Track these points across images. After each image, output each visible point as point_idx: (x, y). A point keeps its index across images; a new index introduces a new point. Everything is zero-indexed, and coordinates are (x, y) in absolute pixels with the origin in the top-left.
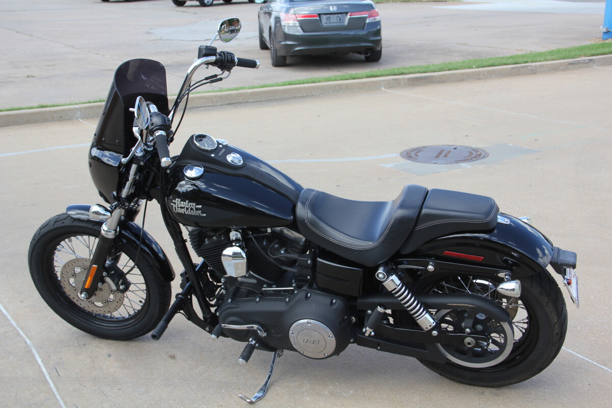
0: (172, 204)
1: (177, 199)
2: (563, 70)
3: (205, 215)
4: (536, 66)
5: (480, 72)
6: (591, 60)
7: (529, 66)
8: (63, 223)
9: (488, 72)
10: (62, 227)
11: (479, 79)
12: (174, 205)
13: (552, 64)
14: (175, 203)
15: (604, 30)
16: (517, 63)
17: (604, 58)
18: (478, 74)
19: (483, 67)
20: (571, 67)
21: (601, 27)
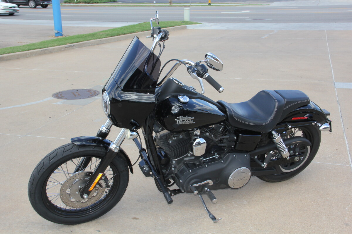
0: (176, 120)
1: (180, 116)
2: (64, 50)
3: (194, 123)
4: (51, 49)
5: (26, 53)
6: (74, 45)
7: (48, 49)
8: (71, 151)
9: (31, 53)
10: (71, 154)
11: (27, 57)
12: (178, 121)
13: (59, 48)
14: (179, 119)
15: (56, 32)
16: (41, 48)
17: (78, 44)
18: (26, 54)
19: (26, 51)
20: (66, 49)
21: (54, 30)
